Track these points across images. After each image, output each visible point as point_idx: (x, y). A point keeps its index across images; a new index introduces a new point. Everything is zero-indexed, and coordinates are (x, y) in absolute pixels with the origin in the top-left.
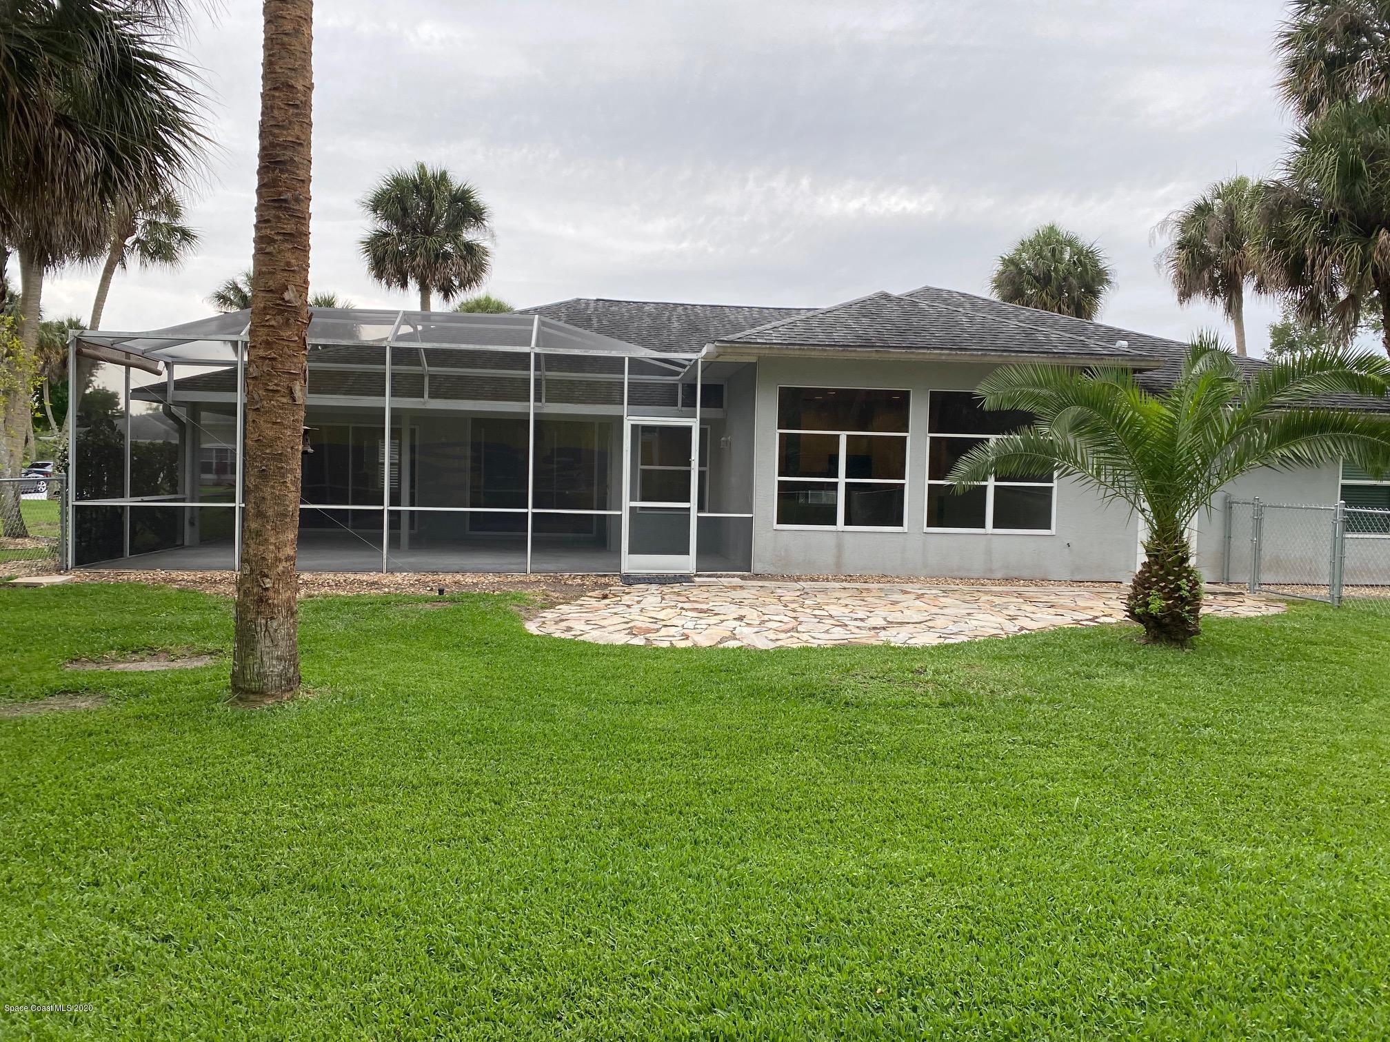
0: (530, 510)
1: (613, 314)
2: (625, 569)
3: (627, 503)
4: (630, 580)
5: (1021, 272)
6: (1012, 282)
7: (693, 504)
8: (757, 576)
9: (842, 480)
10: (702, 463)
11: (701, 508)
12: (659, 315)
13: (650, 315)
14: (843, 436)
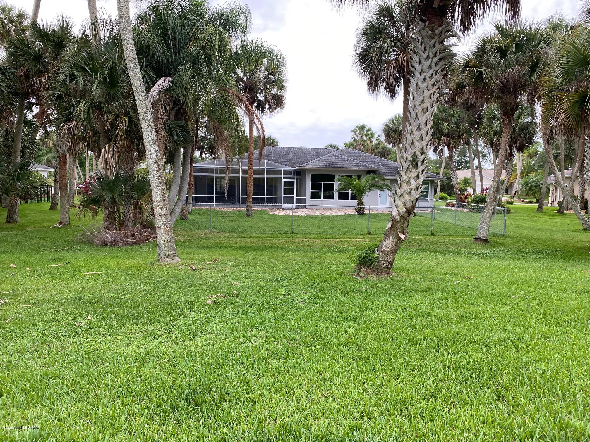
0: (265, 197)
1: (277, 151)
2: (282, 207)
3: (283, 195)
4: (283, 209)
5: (389, 128)
6: (387, 131)
7: (295, 195)
8: (307, 209)
9: (322, 191)
10: (297, 187)
11: (296, 196)
12: (287, 151)
13: (285, 151)
14: (322, 183)
